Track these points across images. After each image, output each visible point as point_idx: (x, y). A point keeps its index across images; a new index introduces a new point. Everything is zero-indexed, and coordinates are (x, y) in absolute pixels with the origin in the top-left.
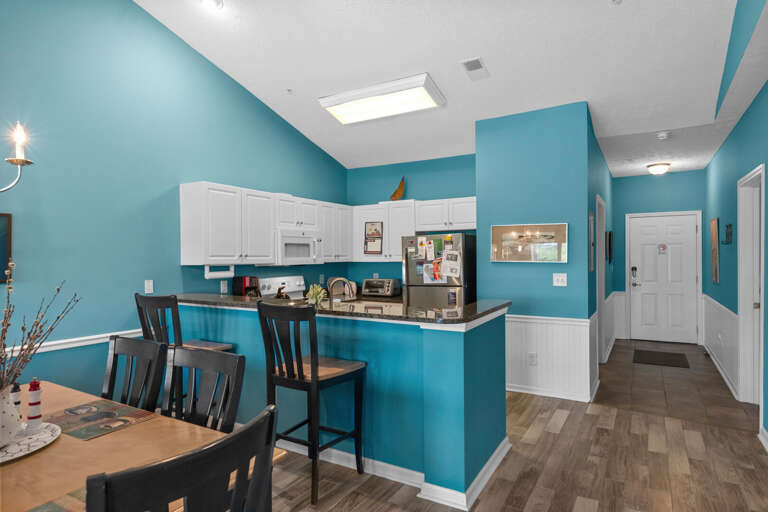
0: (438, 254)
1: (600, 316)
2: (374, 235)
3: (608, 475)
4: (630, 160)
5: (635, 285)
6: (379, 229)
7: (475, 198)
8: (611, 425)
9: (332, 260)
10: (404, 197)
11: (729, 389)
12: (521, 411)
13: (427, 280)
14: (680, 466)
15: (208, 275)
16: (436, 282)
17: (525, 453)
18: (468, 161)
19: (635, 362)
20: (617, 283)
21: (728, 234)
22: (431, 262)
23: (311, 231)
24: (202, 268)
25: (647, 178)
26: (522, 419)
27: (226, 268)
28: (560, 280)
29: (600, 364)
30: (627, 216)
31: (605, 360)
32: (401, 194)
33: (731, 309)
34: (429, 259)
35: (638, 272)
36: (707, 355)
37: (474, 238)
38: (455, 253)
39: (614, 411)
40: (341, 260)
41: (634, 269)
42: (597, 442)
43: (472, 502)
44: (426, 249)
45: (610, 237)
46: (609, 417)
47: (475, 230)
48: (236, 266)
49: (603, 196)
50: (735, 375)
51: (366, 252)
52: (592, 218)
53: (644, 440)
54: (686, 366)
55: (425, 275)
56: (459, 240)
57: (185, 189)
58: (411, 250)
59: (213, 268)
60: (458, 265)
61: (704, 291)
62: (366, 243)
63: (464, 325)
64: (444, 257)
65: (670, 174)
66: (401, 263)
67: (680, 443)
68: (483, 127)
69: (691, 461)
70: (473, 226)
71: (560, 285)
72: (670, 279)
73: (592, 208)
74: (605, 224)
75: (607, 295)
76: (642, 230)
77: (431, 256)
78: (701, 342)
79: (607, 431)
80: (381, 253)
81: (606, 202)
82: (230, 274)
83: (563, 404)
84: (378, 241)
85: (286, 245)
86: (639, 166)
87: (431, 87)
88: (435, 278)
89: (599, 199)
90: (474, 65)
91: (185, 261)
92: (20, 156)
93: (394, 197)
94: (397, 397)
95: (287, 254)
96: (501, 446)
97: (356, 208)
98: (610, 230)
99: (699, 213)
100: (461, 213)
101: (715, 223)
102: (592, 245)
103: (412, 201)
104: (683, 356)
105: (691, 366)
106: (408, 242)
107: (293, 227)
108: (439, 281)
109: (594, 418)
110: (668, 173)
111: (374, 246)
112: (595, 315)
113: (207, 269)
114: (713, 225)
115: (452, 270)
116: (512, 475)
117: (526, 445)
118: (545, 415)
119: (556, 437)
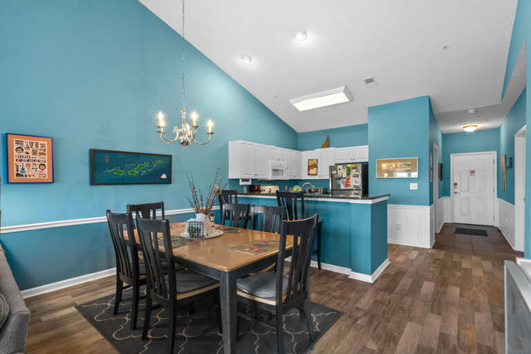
0: (348, 174)
1: (435, 207)
2: (313, 165)
3: (440, 274)
4: (453, 124)
5: (456, 193)
6: (316, 162)
7: (367, 146)
8: (442, 257)
9: (292, 178)
10: (328, 146)
11: (510, 246)
12: (394, 250)
13: (343, 187)
14: (478, 273)
15: (241, 183)
16: (347, 188)
17: (398, 266)
18: (364, 128)
19: (455, 233)
20: (445, 192)
21: (510, 163)
22: (345, 178)
23: (283, 164)
24: (238, 180)
25: (463, 134)
26: (395, 253)
27: (247, 180)
28: (414, 186)
29: (436, 234)
30: (451, 155)
31: (438, 231)
32: (327, 144)
33: (511, 203)
34: (344, 176)
35: (458, 186)
36: (499, 231)
37: (367, 166)
38: (358, 173)
39: (444, 252)
40: (297, 178)
41: (456, 184)
42: (434, 263)
43: (374, 280)
44: (342, 172)
45: (441, 166)
46: (441, 255)
47: (367, 162)
48: (252, 179)
49: (437, 144)
50: (513, 237)
51: (309, 174)
52: (431, 156)
53: (460, 264)
54: (487, 235)
55: (341, 184)
56: (360, 167)
57: (231, 144)
58: (334, 172)
59: (243, 180)
60: (359, 180)
61: (499, 196)
62: (309, 170)
63: (371, 200)
64: (352, 175)
65: (478, 132)
66: (329, 180)
67: (479, 265)
68: (372, 110)
69: (484, 272)
70: (367, 160)
71: (413, 189)
72: (477, 190)
73: (432, 150)
74: (438, 159)
75: (439, 197)
76: (459, 163)
77: (345, 175)
78: (496, 225)
79: (439, 259)
80: (316, 175)
81: (439, 147)
82: (250, 183)
83: (416, 249)
84: (315, 169)
85: (274, 170)
86: (459, 128)
87: (347, 92)
88: (347, 186)
89: (435, 145)
90: (369, 81)
91: (231, 176)
92: (210, 131)
93: (323, 147)
94: (338, 235)
95: (273, 175)
96: (385, 262)
97: (303, 152)
98: (441, 162)
99: (495, 152)
100: (361, 153)
101: (504, 158)
102: (431, 169)
103: (333, 148)
104: (485, 231)
105: (489, 234)
106: (332, 168)
107: (276, 161)
108: (349, 188)
109: (432, 255)
110: (476, 131)
111: (313, 171)
112: (433, 205)
113: (241, 180)
114: (503, 159)
115: (356, 182)
116: (392, 272)
117: (397, 263)
118: (406, 253)
119: (413, 261)
